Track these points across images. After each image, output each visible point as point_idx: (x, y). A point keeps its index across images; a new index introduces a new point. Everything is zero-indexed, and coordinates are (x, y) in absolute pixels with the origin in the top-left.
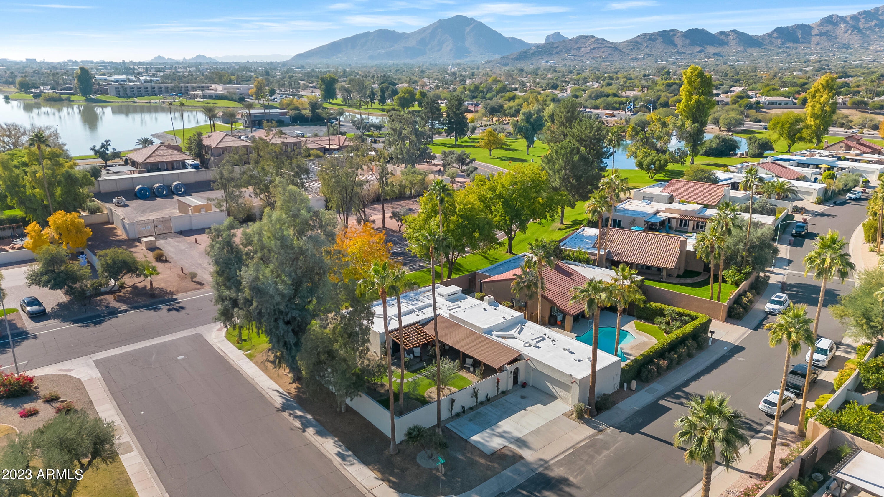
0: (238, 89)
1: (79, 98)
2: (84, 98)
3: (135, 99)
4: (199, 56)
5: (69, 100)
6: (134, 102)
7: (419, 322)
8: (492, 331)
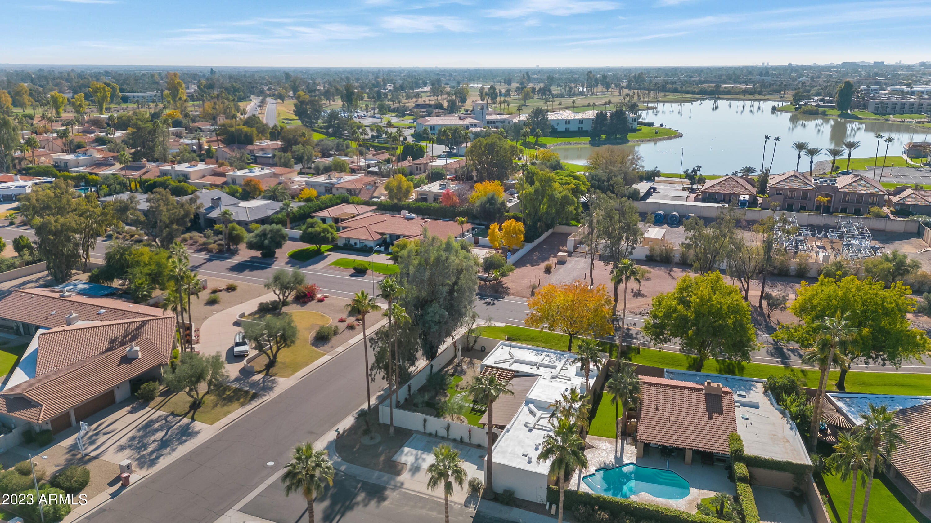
1: (835, 112)
2: (839, 112)
3: (891, 117)
5: (824, 114)
7: (518, 372)
8: (532, 403)
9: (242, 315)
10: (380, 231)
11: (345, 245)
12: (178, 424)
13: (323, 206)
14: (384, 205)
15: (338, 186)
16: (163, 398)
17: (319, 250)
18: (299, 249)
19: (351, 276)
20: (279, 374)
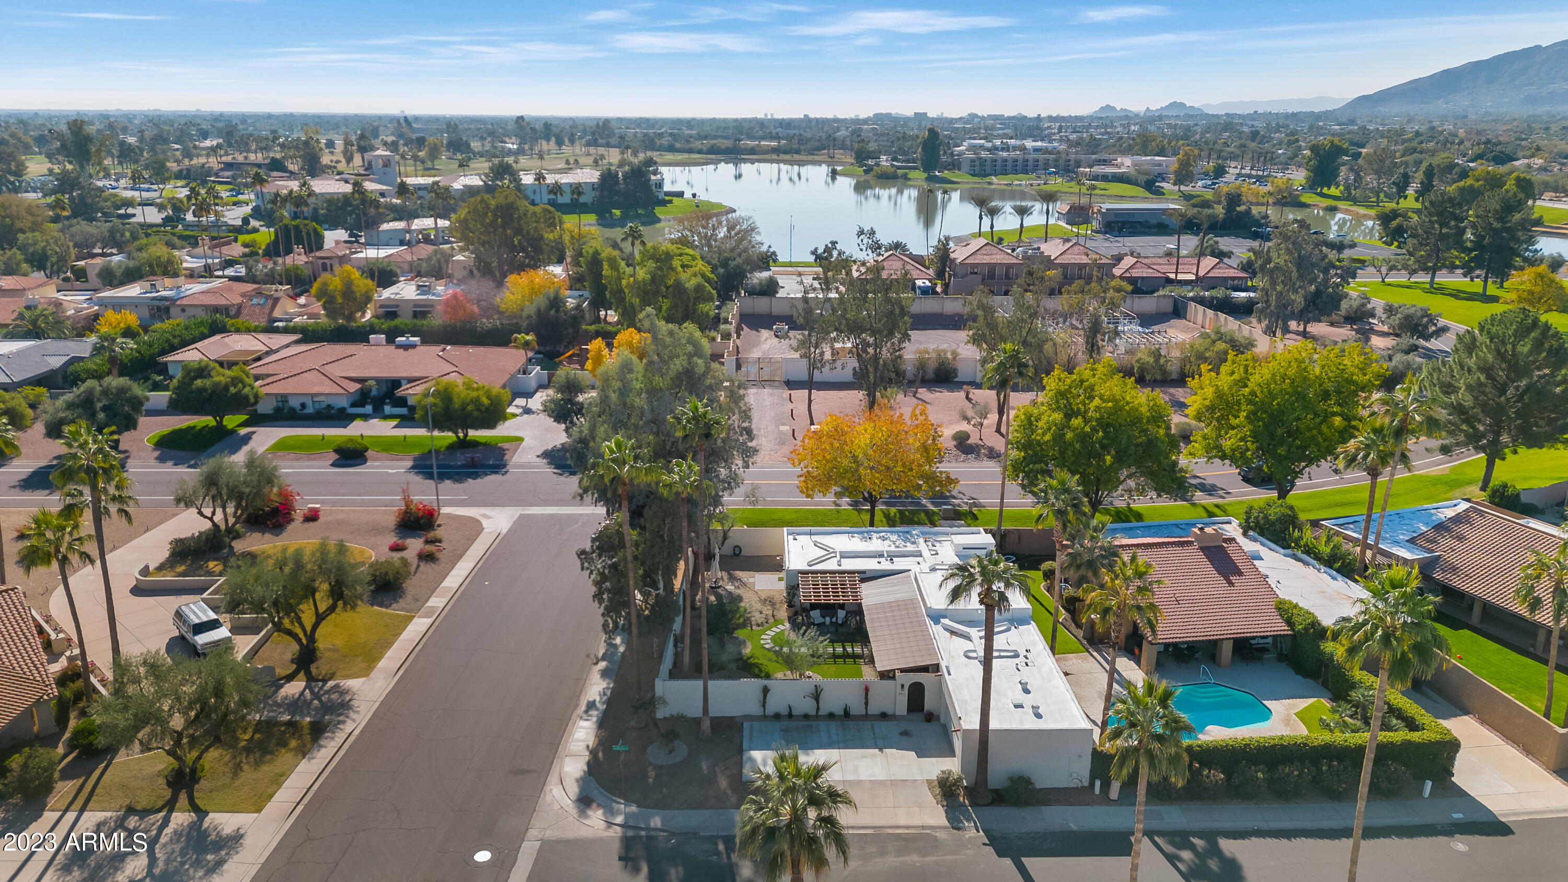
0: (1160, 165)
1: (918, 176)
2: (926, 175)
3: (994, 179)
4: (1174, 105)
5: (905, 177)
6: (990, 183)
7: (864, 572)
8: (945, 617)
9: (145, 571)
10: (353, 375)
11: (278, 410)
12: (168, 830)
13: (176, 341)
14: (314, 331)
15: (185, 302)
16: (78, 782)
17: (220, 424)
18: (170, 429)
19: (334, 465)
20: (338, 674)
